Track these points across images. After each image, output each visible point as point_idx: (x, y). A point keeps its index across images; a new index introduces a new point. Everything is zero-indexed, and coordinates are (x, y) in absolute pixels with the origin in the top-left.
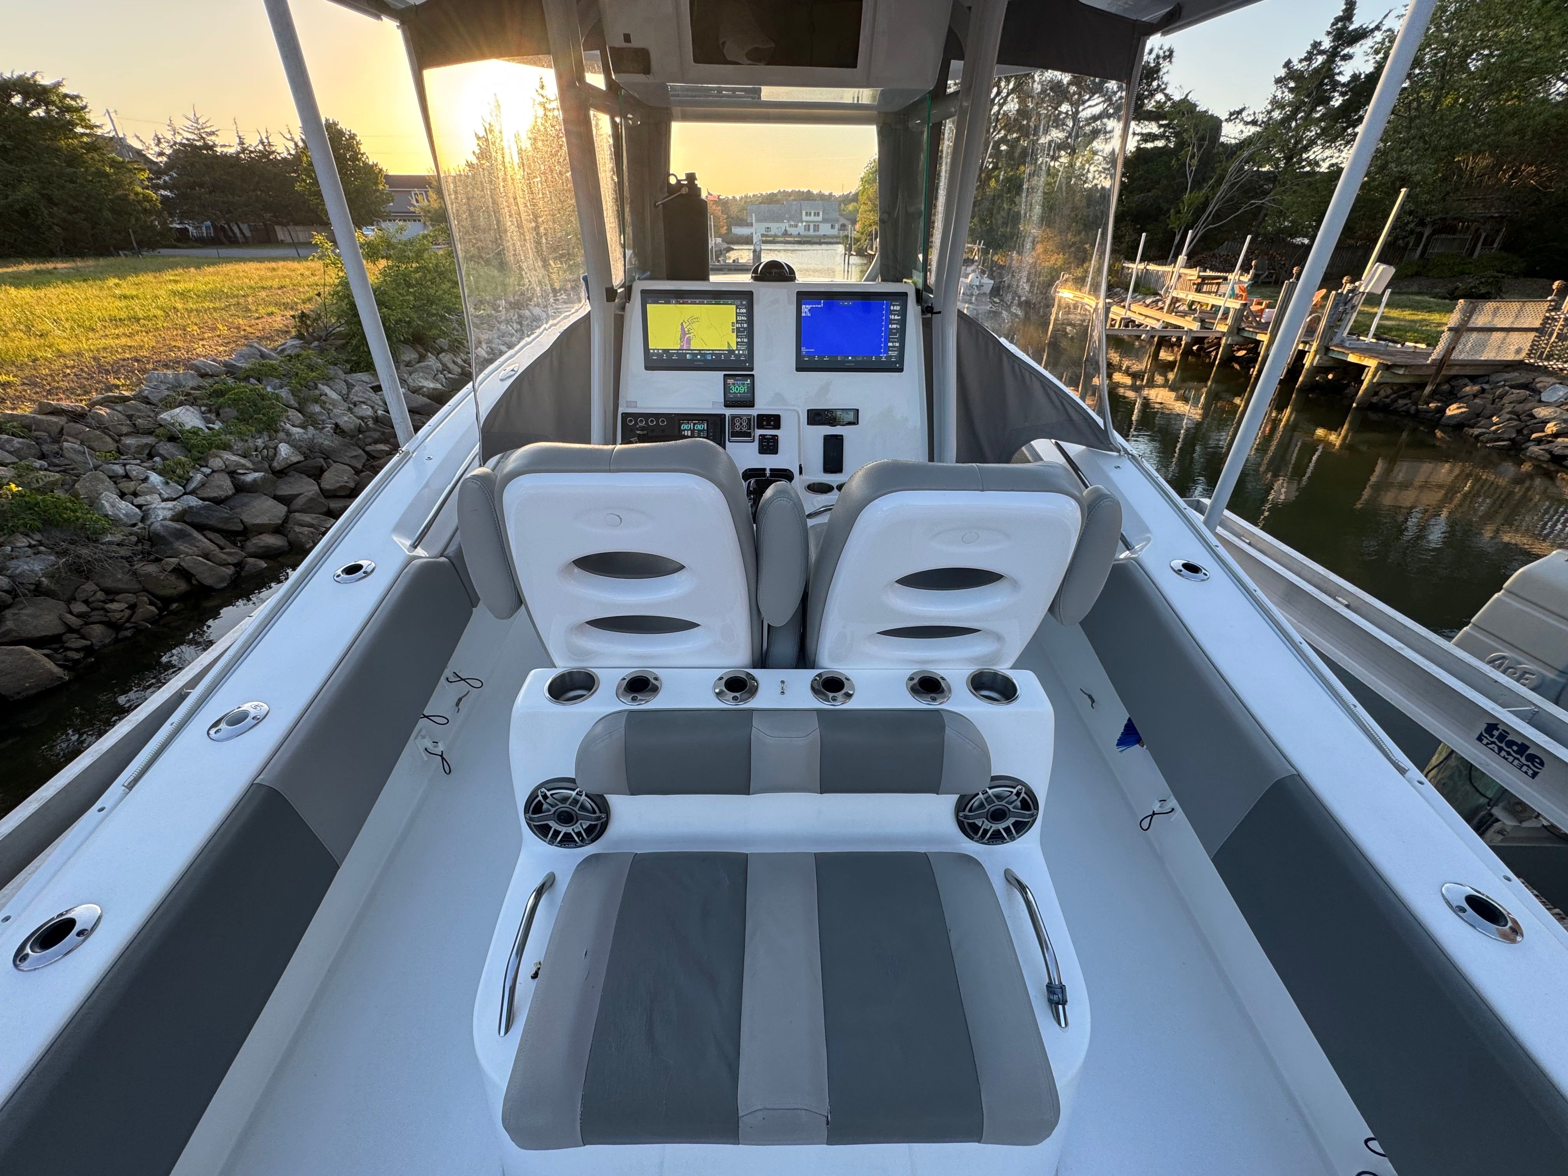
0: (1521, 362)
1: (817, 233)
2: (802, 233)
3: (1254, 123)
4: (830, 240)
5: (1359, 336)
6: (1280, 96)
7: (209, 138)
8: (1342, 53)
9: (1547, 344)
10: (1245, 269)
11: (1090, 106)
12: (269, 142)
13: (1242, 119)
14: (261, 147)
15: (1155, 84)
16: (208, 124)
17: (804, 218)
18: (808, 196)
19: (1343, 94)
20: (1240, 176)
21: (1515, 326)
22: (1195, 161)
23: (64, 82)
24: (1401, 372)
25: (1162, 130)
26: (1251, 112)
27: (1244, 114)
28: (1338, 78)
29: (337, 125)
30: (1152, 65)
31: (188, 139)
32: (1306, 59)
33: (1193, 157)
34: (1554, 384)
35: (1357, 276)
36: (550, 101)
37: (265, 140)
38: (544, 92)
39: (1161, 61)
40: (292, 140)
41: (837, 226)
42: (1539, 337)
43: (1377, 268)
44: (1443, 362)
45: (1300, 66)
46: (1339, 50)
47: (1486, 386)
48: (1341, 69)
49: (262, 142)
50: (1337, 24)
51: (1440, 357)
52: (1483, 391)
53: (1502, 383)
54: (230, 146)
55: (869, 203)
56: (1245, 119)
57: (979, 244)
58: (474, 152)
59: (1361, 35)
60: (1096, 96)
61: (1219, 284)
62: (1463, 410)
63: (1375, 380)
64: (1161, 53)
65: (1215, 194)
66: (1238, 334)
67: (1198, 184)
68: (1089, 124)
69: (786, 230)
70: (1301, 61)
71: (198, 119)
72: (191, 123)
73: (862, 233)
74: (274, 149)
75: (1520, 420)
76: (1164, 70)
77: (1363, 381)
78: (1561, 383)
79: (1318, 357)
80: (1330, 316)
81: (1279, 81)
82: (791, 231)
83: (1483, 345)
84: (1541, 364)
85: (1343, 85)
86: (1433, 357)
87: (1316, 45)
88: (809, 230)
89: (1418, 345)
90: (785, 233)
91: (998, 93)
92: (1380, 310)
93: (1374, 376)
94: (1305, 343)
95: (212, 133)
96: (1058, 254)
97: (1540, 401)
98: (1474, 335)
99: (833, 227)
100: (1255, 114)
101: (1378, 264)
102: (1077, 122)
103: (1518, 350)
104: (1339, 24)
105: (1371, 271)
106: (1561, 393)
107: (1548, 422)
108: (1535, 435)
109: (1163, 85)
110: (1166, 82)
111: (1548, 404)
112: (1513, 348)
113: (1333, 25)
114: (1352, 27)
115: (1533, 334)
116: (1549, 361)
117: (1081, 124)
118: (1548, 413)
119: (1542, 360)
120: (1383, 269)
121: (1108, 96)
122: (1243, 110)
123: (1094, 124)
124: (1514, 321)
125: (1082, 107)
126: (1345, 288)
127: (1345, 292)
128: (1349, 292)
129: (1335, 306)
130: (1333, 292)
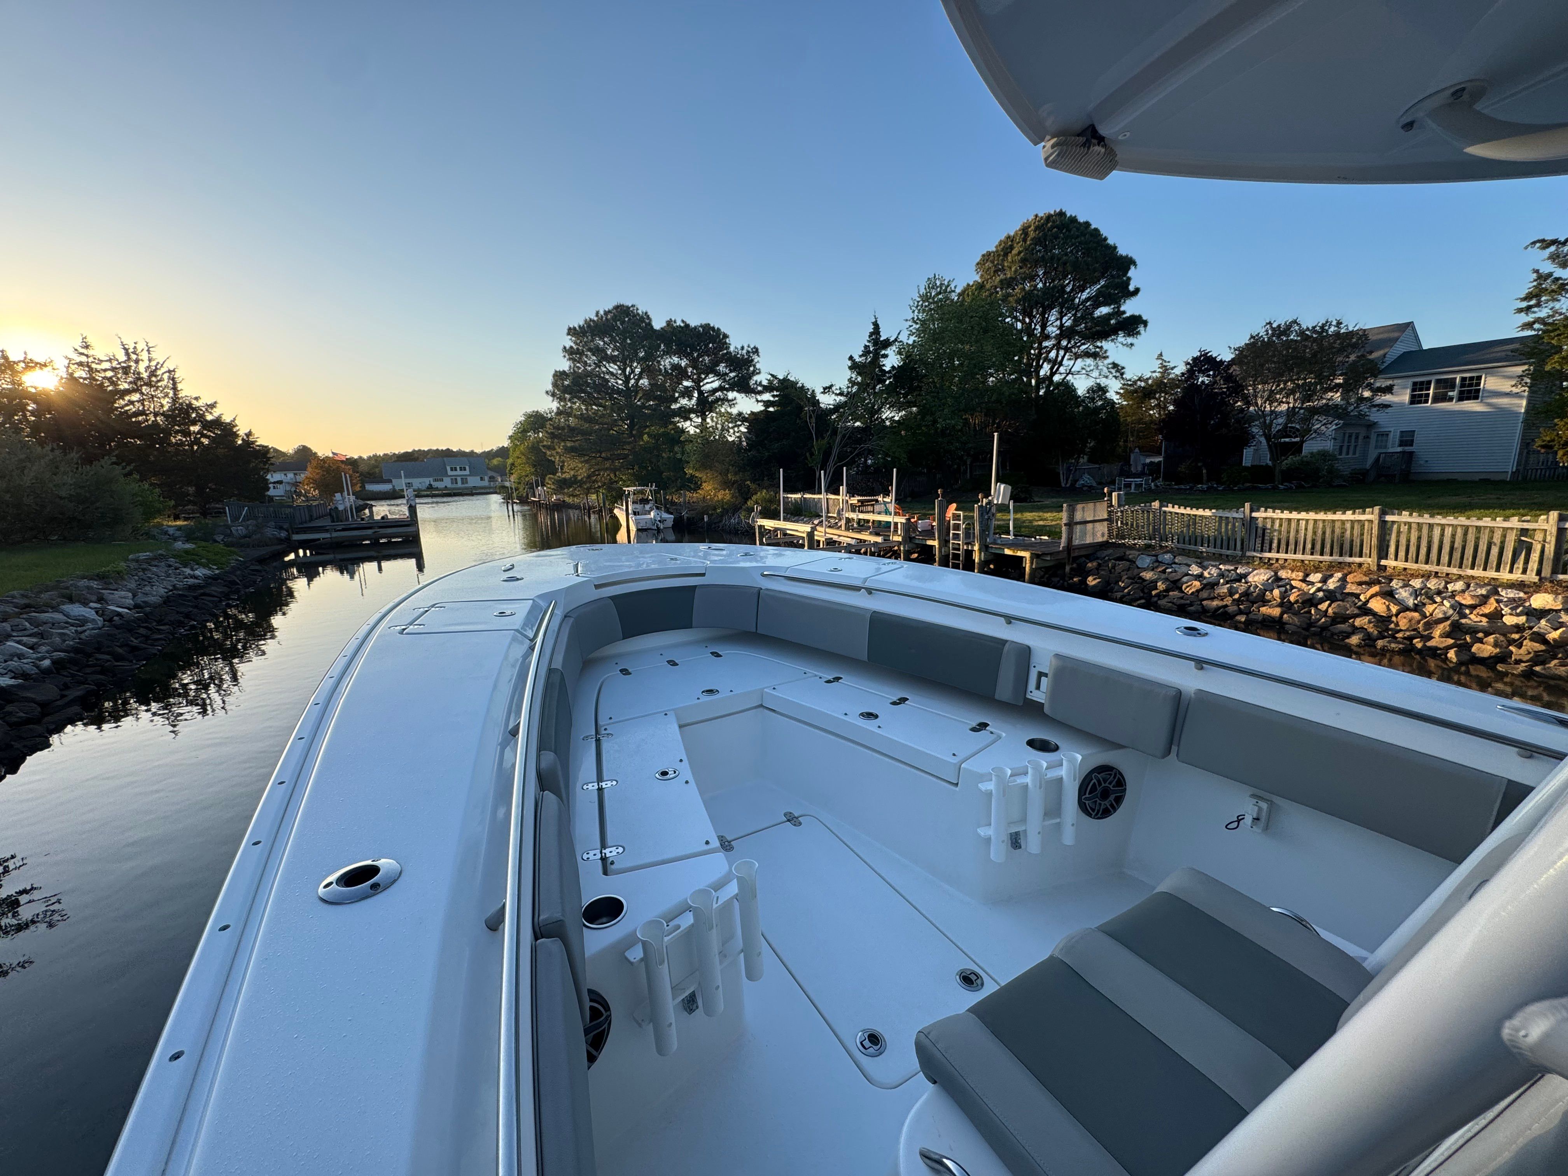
0: (1109, 542)
1: (466, 485)
2: (449, 485)
3: (841, 394)
4: (483, 491)
5: (1000, 535)
6: (853, 378)
8: (881, 353)
9: (1117, 528)
10: (886, 494)
11: (707, 383)
13: (833, 393)
15: (752, 369)
17: (450, 473)
18: (448, 453)
19: (888, 378)
21: (1096, 518)
22: (813, 420)
24: (1048, 558)
25: (777, 398)
26: (838, 388)
27: (834, 388)
28: (884, 368)
30: (746, 357)
33: (811, 417)
34: (1139, 555)
35: (987, 494)
36: (99, 362)
38: (88, 352)
39: (751, 355)
41: (486, 478)
42: (1111, 524)
43: (1000, 486)
44: (1069, 547)
45: (860, 359)
46: (879, 351)
47: (1100, 562)
48: (884, 363)
50: (872, 336)
51: (1066, 545)
52: (1099, 565)
53: (1107, 558)
55: (523, 457)
57: (651, 486)
59: (887, 344)
60: (710, 376)
61: (873, 505)
62: (1098, 580)
63: (1034, 567)
64: (750, 349)
65: (834, 441)
66: (910, 541)
67: (820, 435)
68: (712, 395)
69: (430, 485)
70: (860, 356)
73: (519, 483)
75: (1137, 583)
76: (756, 360)
77: (1025, 568)
79: (983, 554)
80: (981, 523)
81: (849, 368)
82: (436, 484)
83: (1084, 534)
84: (1121, 542)
85: (887, 372)
86: (1062, 545)
87: (865, 348)
88: (457, 483)
89: (1042, 537)
90: (430, 487)
91: (632, 371)
92: (1012, 516)
93: (1032, 563)
94: (967, 544)
97: (1139, 568)
98: (1078, 527)
99: (482, 479)
100: (840, 388)
101: (998, 484)
102: (701, 393)
103: (1103, 535)
104: (874, 337)
105: (995, 489)
106: (1148, 561)
107: (1157, 582)
108: (1154, 593)
109: (758, 371)
110: (759, 369)
111: (1145, 570)
112: (1099, 534)
113: (870, 336)
114: (882, 339)
115: (1106, 523)
116: (1124, 539)
117: (706, 395)
118: (1151, 575)
119: (1120, 539)
120: (1004, 487)
121: (721, 376)
122: (831, 386)
123: (717, 394)
124: (1094, 516)
125: (701, 384)
126: (982, 501)
127: (984, 504)
128: (987, 504)
129: (981, 515)
130: (976, 505)
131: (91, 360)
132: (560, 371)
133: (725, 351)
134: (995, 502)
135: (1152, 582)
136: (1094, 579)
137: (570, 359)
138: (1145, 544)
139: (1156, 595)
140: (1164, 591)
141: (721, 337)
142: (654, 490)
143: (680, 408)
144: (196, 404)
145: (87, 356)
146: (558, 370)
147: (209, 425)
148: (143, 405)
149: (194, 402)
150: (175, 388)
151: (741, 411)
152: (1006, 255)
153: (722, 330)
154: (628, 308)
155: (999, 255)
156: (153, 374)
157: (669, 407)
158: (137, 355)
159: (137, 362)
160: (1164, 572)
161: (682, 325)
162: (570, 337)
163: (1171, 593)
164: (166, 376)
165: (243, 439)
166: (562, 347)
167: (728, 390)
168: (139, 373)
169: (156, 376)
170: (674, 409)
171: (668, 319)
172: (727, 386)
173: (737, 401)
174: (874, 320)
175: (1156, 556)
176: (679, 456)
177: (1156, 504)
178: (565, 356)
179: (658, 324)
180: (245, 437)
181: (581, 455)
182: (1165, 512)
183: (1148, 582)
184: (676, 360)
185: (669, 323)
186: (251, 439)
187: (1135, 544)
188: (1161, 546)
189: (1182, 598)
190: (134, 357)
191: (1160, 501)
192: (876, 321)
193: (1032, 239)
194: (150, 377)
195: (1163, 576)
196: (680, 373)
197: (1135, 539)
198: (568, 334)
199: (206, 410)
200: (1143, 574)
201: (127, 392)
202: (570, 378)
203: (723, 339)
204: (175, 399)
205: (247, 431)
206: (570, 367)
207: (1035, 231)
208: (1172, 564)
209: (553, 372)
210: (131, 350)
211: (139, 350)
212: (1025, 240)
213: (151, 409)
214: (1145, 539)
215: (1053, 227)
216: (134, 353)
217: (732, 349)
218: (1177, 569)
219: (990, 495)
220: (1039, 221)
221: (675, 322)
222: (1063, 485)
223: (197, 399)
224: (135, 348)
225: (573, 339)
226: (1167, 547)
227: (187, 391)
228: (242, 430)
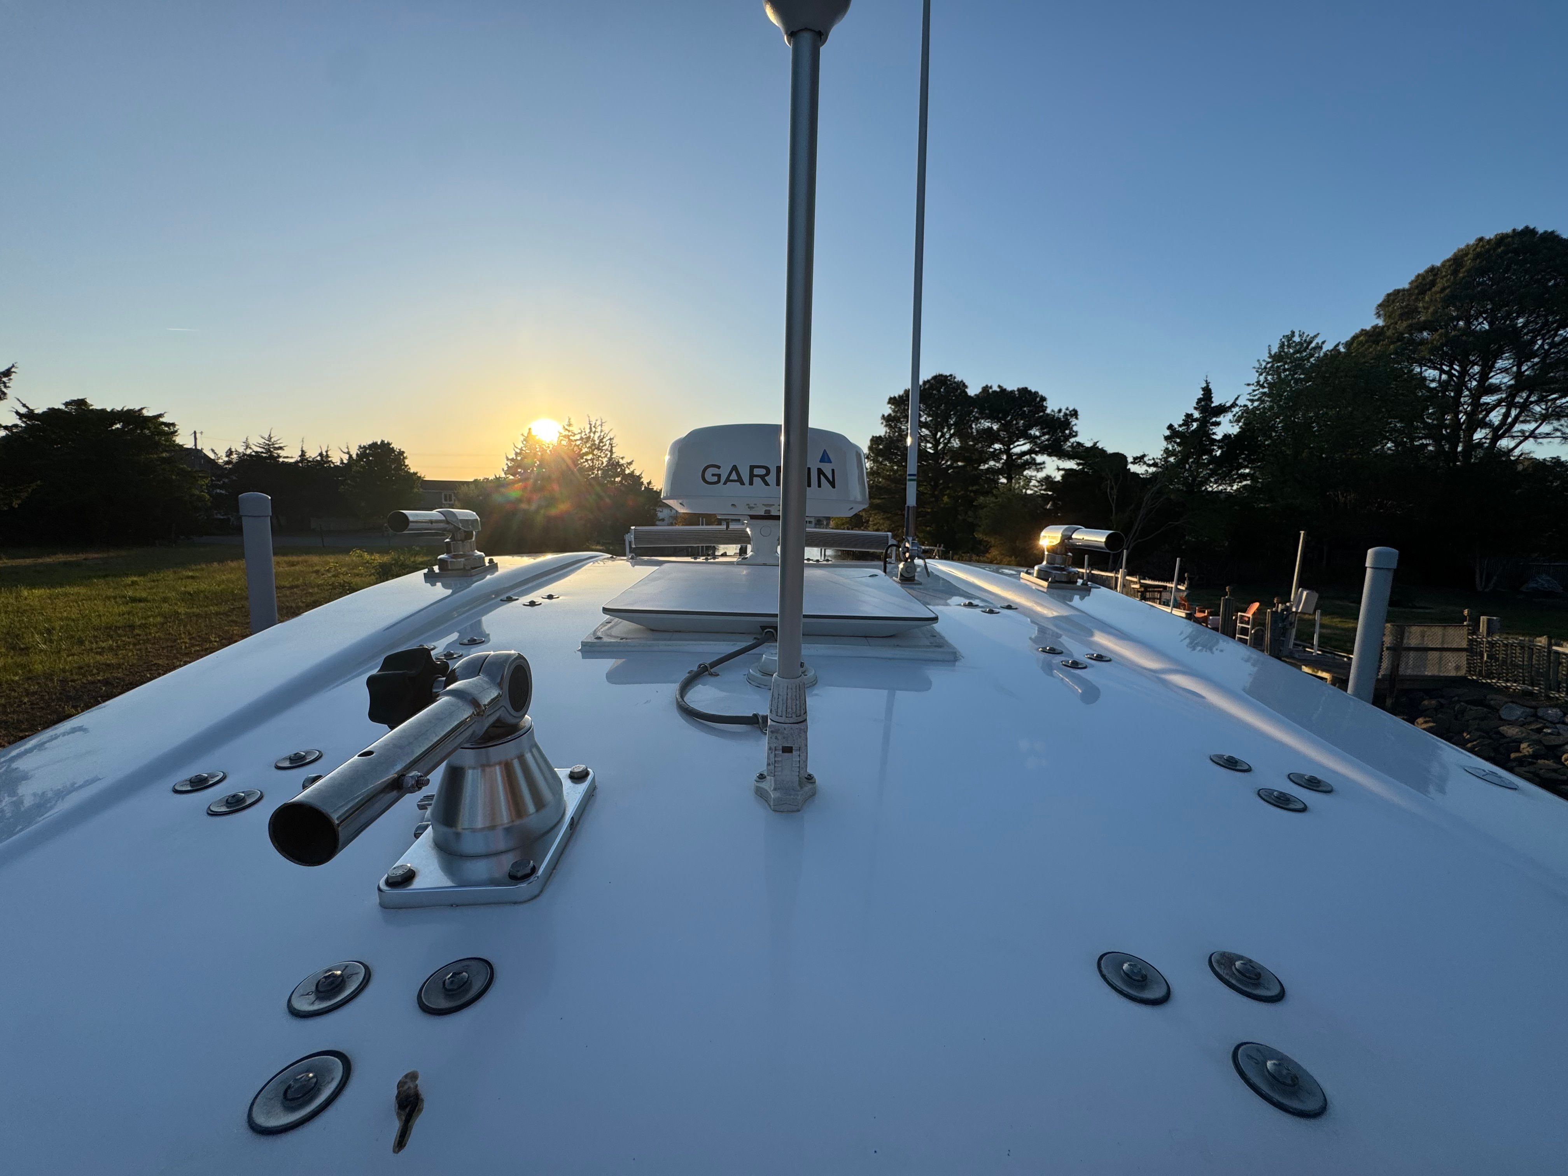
0: (1464, 678)
3: (1155, 465)
5: (1304, 646)
6: (1171, 448)
7: (276, 452)
8: (1211, 421)
9: (1481, 663)
10: (1181, 581)
11: (1018, 445)
12: (327, 455)
13: (1146, 463)
14: (319, 458)
15: (1067, 432)
16: (279, 442)
19: (1219, 447)
20: (1154, 504)
21: (1445, 646)
22: (1116, 492)
23: (165, 415)
25: (1081, 467)
26: (1151, 457)
27: (1146, 459)
28: (1214, 437)
29: (390, 444)
30: (1063, 419)
31: (256, 452)
32: (1183, 425)
33: (1112, 488)
34: (1507, 702)
35: (1285, 599)
36: (575, 434)
37: (324, 453)
38: (570, 428)
39: (1069, 418)
40: (348, 453)
42: (1472, 657)
43: (1301, 592)
44: (1393, 677)
45: (1180, 429)
46: (1208, 419)
47: (1442, 701)
48: (1214, 431)
49: (321, 455)
50: (1201, 403)
51: (1388, 673)
52: (1442, 706)
53: (1456, 698)
54: (292, 457)
56: (1148, 462)
57: (940, 547)
58: (503, 469)
59: (1222, 410)
60: (1022, 439)
61: (1161, 592)
62: (1431, 724)
64: (1068, 412)
65: (1137, 516)
68: (1020, 458)
70: (1180, 426)
71: (271, 438)
72: (264, 441)
74: (330, 459)
75: (1490, 738)
76: (1073, 423)
78: (1512, 702)
80: (1273, 631)
81: (1167, 438)
83: (1422, 662)
84: (1484, 681)
85: (1219, 441)
86: (1382, 672)
87: (1189, 416)
91: (943, 436)
95: (281, 448)
96: (1011, 557)
97: (1501, 719)
98: (1412, 654)
100: (1154, 459)
101: (1300, 589)
102: (1010, 456)
103: (1458, 668)
104: (1203, 403)
105: (1296, 593)
106: (1519, 713)
107: (1521, 742)
108: (1513, 756)
109: (1074, 434)
110: (1076, 432)
111: (1511, 723)
112: (1451, 665)
113: (1197, 403)
114: (1213, 405)
115: (1464, 654)
116: (1491, 679)
117: (1014, 457)
118: (1514, 733)
119: (1484, 678)
120: (1307, 594)
121: (1032, 439)
122: (1144, 456)
123: (1025, 458)
124: (1443, 642)
125: (1012, 446)
126: (1278, 607)
127: (1279, 610)
128: (1283, 610)
129: (1274, 622)
130: (1269, 610)
131: (570, 434)
132: (876, 437)
133: (1041, 414)
134: (1294, 609)
135: (1514, 741)
136: (1426, 722)
137: (886, 426)
138: (1523, 691)
139: (1515, 759)
140: (1531, 756)
141: (1038, 399)
142: (942, 551)
143: (988, 468)
144: (621, 462)
145: (569, 431)
146: (875, 435)
147: (625, 477)
148: (593, 462)
149: (621, 461)
150: (611, 451)
151: (1049, 474)
152: (1423, 293)
153: (1040, 394)
154: (946, 377)
155: (1410, 295)
156: (601, 441)
157: (977, 469)
158: (596, 428)
159: (594, 433)
160: (1539, 731)
161: (998, 390)
162: (890, 405)
163: (1540, 762)
164: (608, 443)
165: (645, 487)
166: (881, 415)
167: (1036, 453)
168: (594, 441)
169: (603, 442)
170: (982, 469)
171: (984, 385)
172: (1037, 449)
173: (1046, 465)
174: (1204, 385)
175: (1535, 708)
176: (970, 520)
177: (1542, 641)
178: (882, 423)
179: (973, 390)
180: (646, 486)
181: (885, 512)
182: (1557, 652)
183: (1508, 740)
184: (987, 424)
185: (986, 389)
186: (650, 487)
187: (1507, 688)
188: (1548, 698)
189: (1555, 771)
190: (594, 429)
191: (1548, 637)
192: (1208, 386)
193: (1468, 271)
194: (599, 443)
195: (1535, 737)
196: (990, 436)
197: (1507, 681)
198: (889, 403)
199: (627, 466)
200: (1505, 729)
201: (587, 454)
202: (884, 443)
203: (1039, 402)
204: (610, 459)
205: (648, 481)
206: (886, 432)
207: (1474, 259)
208: (1558, 723)
209: (870, 437)
210: (593, 425)
211: (597, 425)
212: (1455, 272)
213: (597, 466)
214: (1524, 684)
215: (1505, 253)
216: (594, 427)
217: (1048, 411)
218: (1561, 731)
219: (1289, 601)
220: (1483, 246)
221: (991, 387)
222: (1479, 589)
223: (622, 458)
224: (595, 424)
225: (893, 407)
226: (1557, 698)
227: (617, 453)
228: (645, 481)
